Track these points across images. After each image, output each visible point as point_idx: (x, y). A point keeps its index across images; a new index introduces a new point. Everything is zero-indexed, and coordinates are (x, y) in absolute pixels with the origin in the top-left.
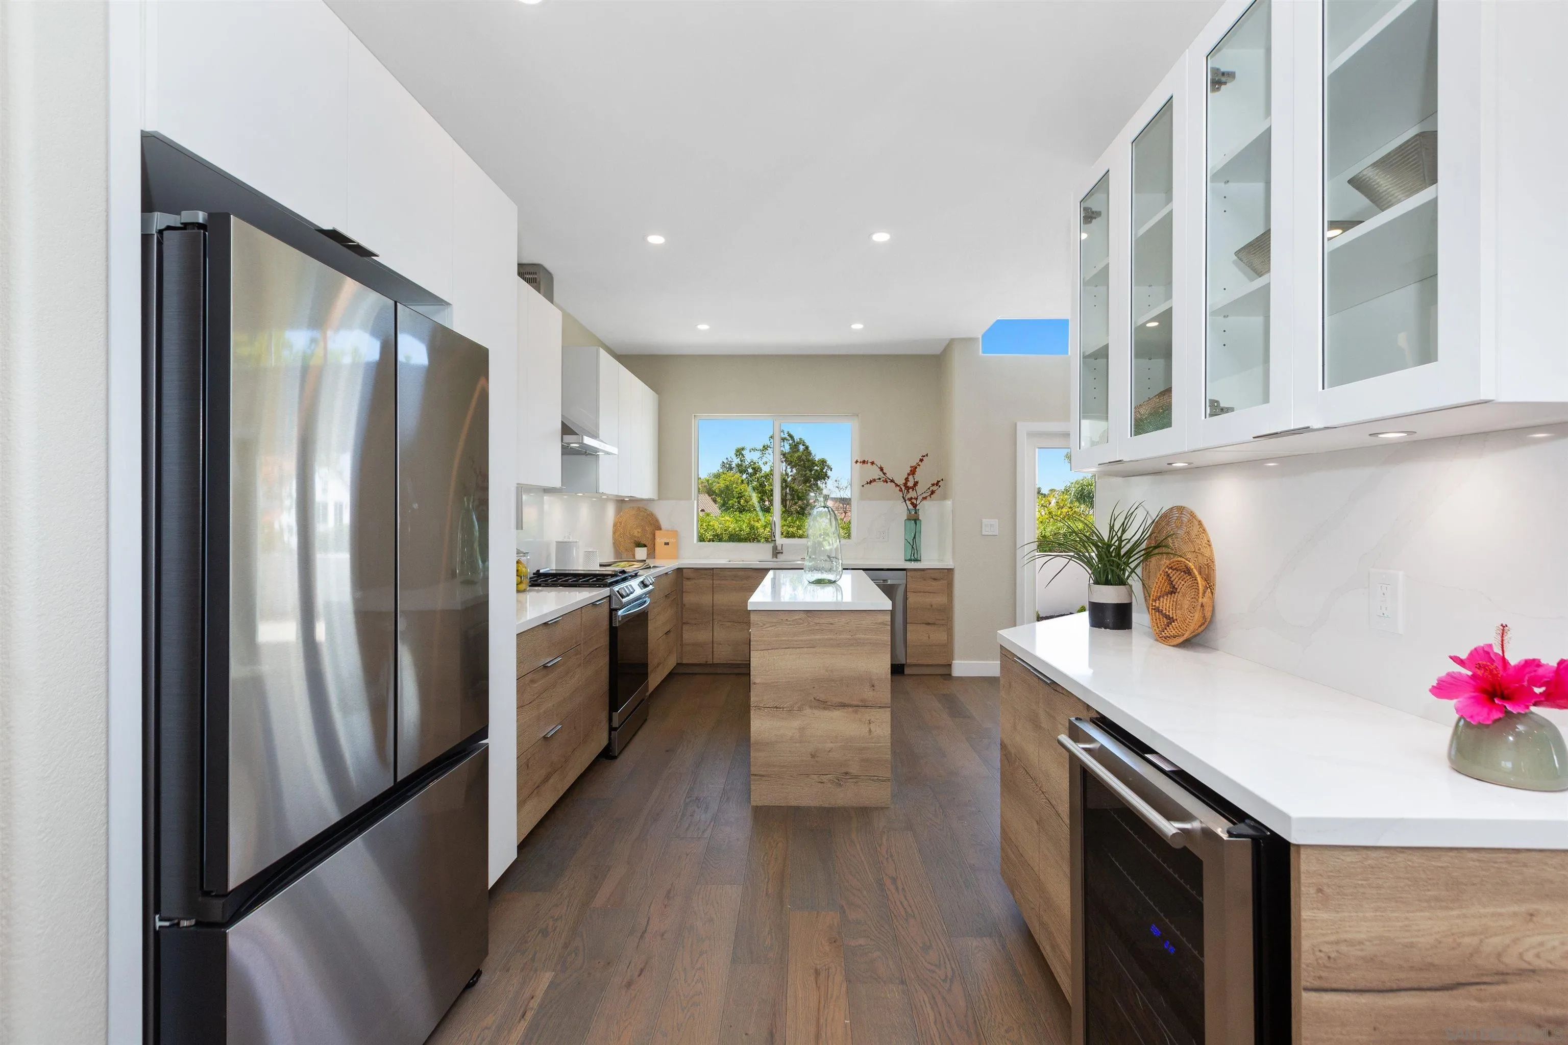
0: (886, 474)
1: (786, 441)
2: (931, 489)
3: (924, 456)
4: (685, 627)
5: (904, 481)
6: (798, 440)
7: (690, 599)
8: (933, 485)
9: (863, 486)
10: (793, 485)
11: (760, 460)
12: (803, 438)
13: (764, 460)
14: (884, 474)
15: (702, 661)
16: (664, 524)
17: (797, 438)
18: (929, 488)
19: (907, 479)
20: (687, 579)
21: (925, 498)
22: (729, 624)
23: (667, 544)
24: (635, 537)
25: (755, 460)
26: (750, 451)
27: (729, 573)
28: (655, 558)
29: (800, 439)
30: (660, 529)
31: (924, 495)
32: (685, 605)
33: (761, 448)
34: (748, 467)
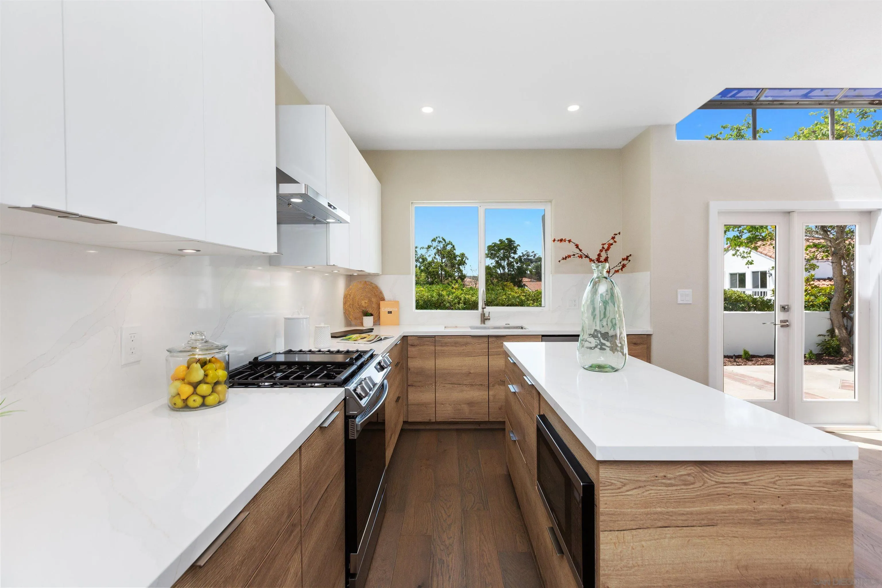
0: (582, 250)
1: (441, 243)
2: (622, 264)
3: (617, 234)
4: (410, 389)
5: (597, 257)
6: (448, 242)
7: (413, 364)
8: (623, 260)
9: (559, 261)
10: (446, 269)
11: (426, 254)
12: (451, 241)
13: (429, 254)
14: (581, 250)
15: (426, 419)
16: (387, 295)
17: (447, 241)
18: (620, 263)
19: (599, 255)
20: (412, 345)
21: (617, 271)
22: (451, 386)
23: (390, 312)
24: (363, 307)
25: (423, 254)
26: (420, 249)
27: (449, 340)
28: (380, 325)
29: (450, 241)
30: (383, 299)
31: (616, 269)
32: (410, 369)
33: (427, 247)
34: (420, 258)
